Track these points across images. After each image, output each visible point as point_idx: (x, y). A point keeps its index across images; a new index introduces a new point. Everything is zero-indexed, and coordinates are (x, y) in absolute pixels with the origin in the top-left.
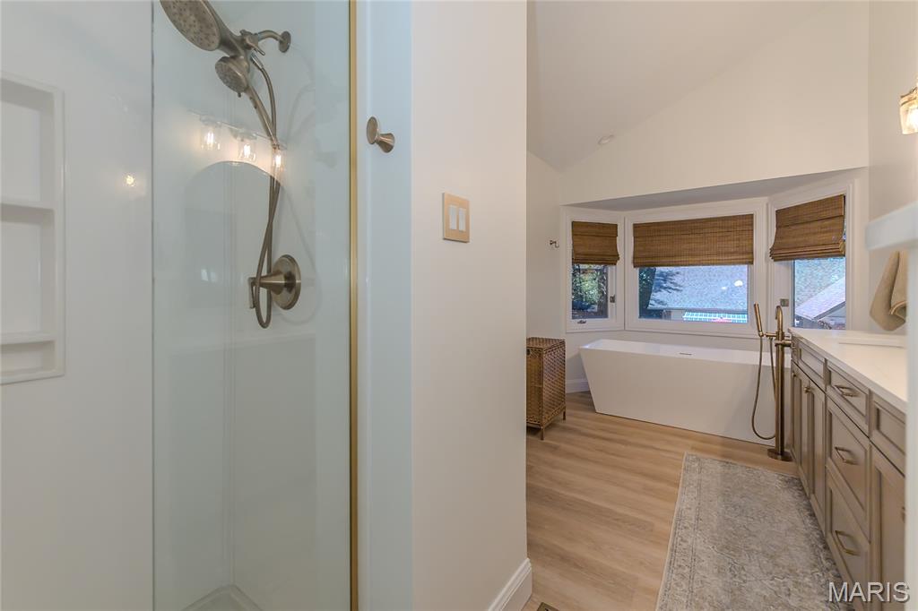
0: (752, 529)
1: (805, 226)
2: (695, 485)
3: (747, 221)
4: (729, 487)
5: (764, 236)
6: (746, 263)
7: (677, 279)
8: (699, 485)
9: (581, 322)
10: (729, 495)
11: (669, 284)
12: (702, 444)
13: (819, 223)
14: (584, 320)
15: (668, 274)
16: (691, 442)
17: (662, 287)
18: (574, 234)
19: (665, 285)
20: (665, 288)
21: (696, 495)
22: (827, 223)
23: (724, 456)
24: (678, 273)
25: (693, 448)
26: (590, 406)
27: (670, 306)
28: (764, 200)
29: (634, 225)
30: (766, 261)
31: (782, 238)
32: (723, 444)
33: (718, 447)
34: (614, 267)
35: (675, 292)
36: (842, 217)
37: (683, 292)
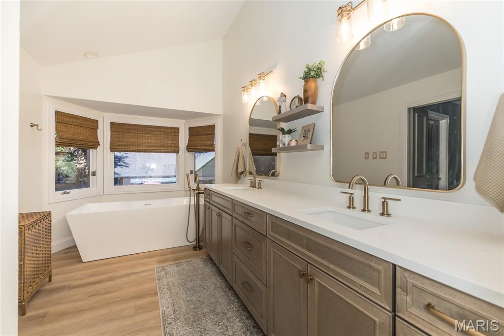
0: (201, 299)
1: (200, 136)
2: (166, 288)
3: (176, 131)
4: (183, 279)
5: (183, 140)
6: (175, 152)
7: (126, 160)
8: (169, 286)
9: (64, 193)
10: (185, 284)
11: (121, 163)
12: (162, 257)
13: (205, 136)
14: (68, 191)
15: (121, 157)
16: (156, 259)
17: (117, 165)
18: (58, 122)
19: (119, 164)
20: (119, 165)
21: (168, 295)
22: (209, 136)
23: (175, 260)
24: (127, 157)
25: (159, 262)
26: (78, 258)
27: (122, 176)
28: (183, 121)
29: (111, 123)
30: (185, 151)
31: (192, 141)
32: (173, 253)
33: (171, 256)
34: (95, 150)
35: (125, 167)
36: (214, 134)
37: (130, 167)
